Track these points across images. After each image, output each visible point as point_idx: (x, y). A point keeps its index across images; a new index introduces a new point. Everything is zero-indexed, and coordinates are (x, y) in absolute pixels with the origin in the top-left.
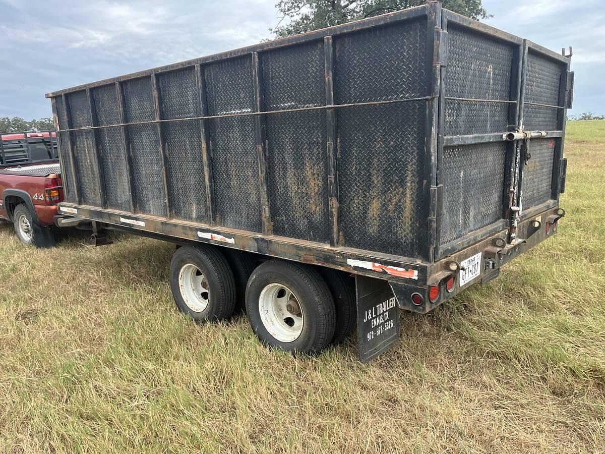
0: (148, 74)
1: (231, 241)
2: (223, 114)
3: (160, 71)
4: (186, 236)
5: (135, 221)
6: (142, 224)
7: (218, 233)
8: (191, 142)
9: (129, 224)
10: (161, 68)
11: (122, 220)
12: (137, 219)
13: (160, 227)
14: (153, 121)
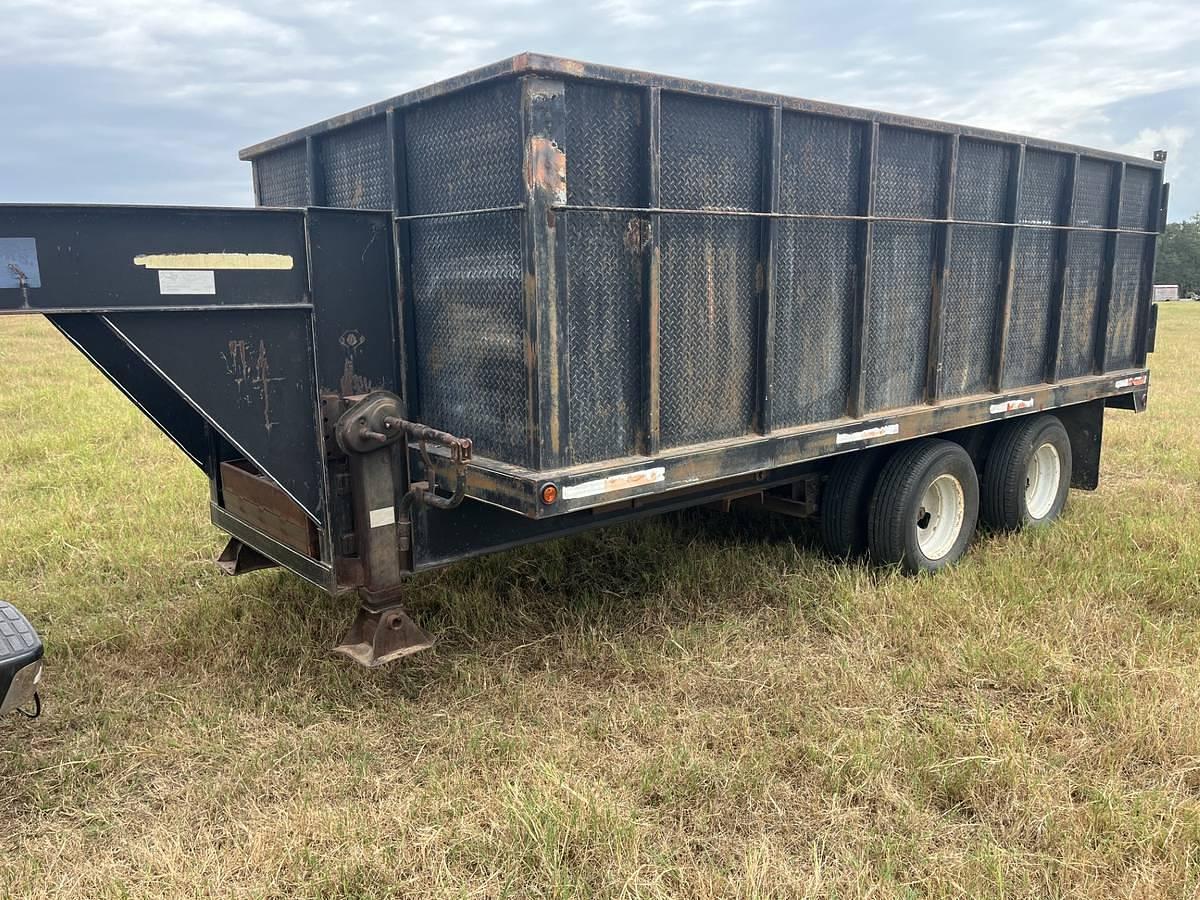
0: (950, 132)
1: (1029, 403)
2: (1025, 223)
3: (970, 134)
4: (973, 420)
5: (876, 430)
6: (891, 430)
7: (1016, 398)
8: (980, 263)
9: (859, 443)
10: (973, 130)
11: (842, 439)
12: (880, 424)
13: (930, 421)
14: (921, 219)
